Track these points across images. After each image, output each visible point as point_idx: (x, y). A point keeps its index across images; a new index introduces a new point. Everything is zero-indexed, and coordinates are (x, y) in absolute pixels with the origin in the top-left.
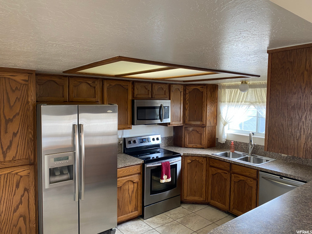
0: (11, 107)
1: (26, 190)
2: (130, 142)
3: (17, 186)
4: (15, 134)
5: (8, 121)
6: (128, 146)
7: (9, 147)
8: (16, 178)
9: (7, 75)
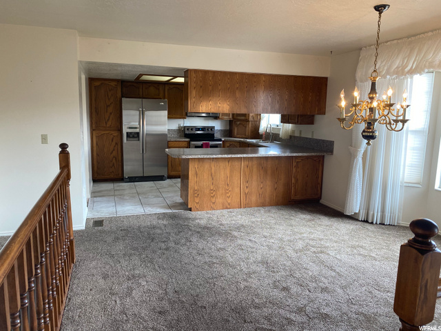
0: (109, 99)
1: (116, 144)
2: (188, 129)
3: (112, 141)
4: (111, 114)
5: (108, 106)
6: (187, 132)
7: (108, 120)
8: (112, 137)
9: (107, 82)
